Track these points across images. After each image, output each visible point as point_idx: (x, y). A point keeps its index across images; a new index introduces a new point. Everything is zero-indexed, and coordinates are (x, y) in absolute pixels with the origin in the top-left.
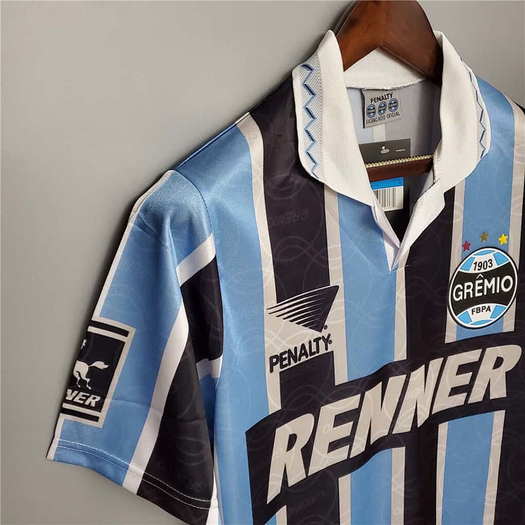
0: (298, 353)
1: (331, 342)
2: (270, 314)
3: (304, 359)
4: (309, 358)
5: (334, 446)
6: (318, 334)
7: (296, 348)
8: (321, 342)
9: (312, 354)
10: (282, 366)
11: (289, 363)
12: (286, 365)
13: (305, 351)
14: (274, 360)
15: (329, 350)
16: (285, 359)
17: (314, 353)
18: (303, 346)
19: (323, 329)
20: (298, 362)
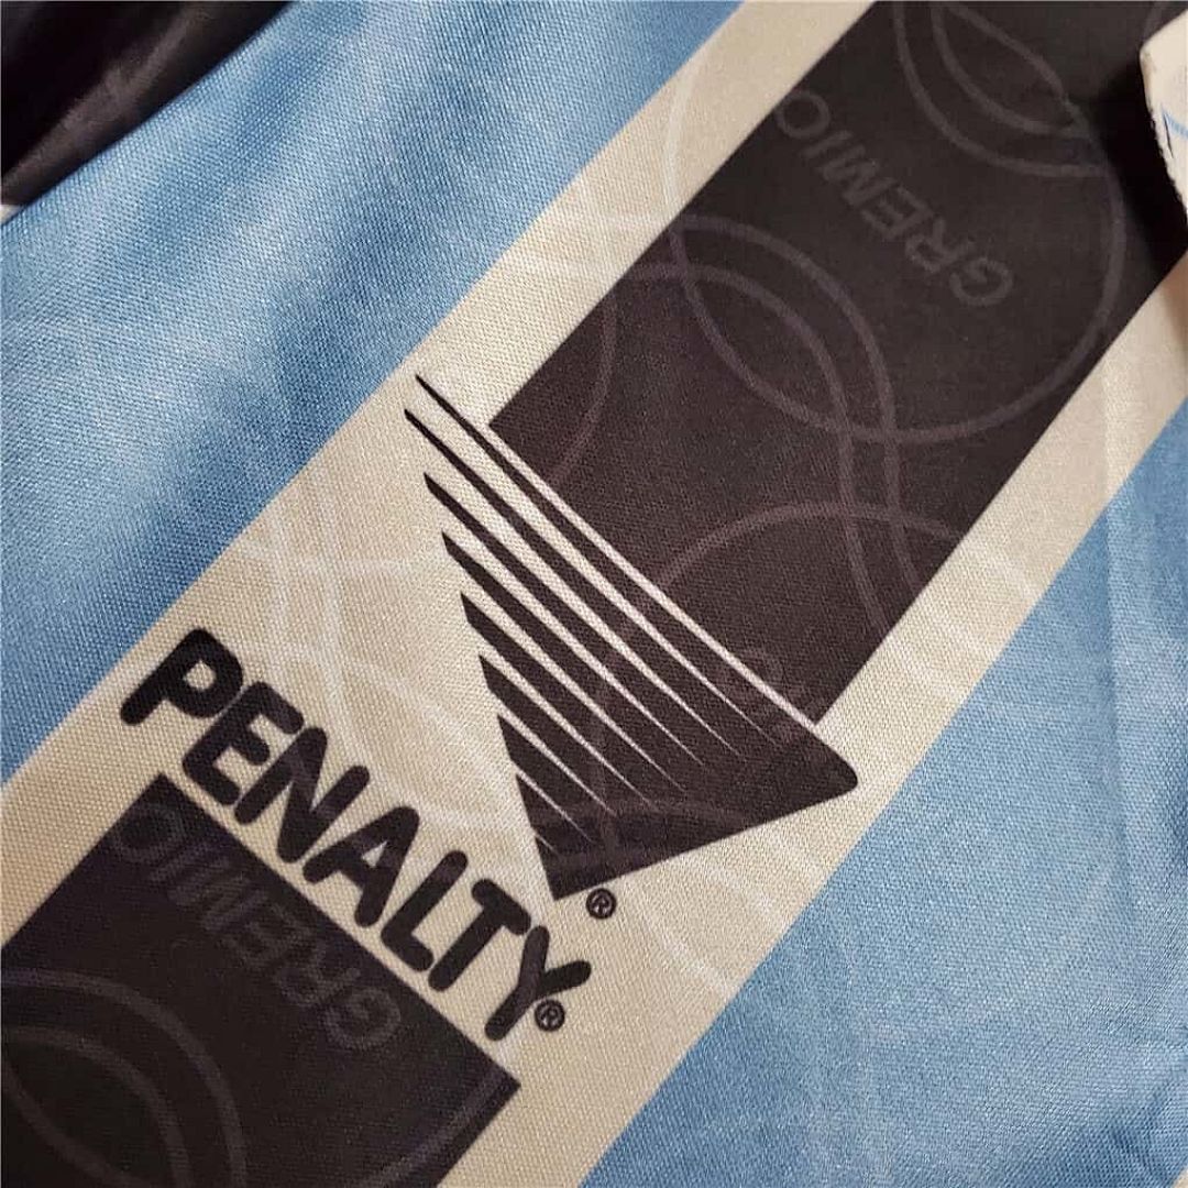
0: (343, 827)
1: (553, 1019)
2: (409, 416)
3: (337, 898)
4: (370, 938)
6: (526, 881)
7: (356, 780)
8: (503, 956)
9: (400, 936)
10: (200, 762)
11: (248, 813)
12: (223, 789)
13: (386, 875)
14: (201, 676)
15: (504, 1053)
16: (255, 750)
17: (417, 956)
18: (399, 827)
19: (582, 896)
20: (293, 873)
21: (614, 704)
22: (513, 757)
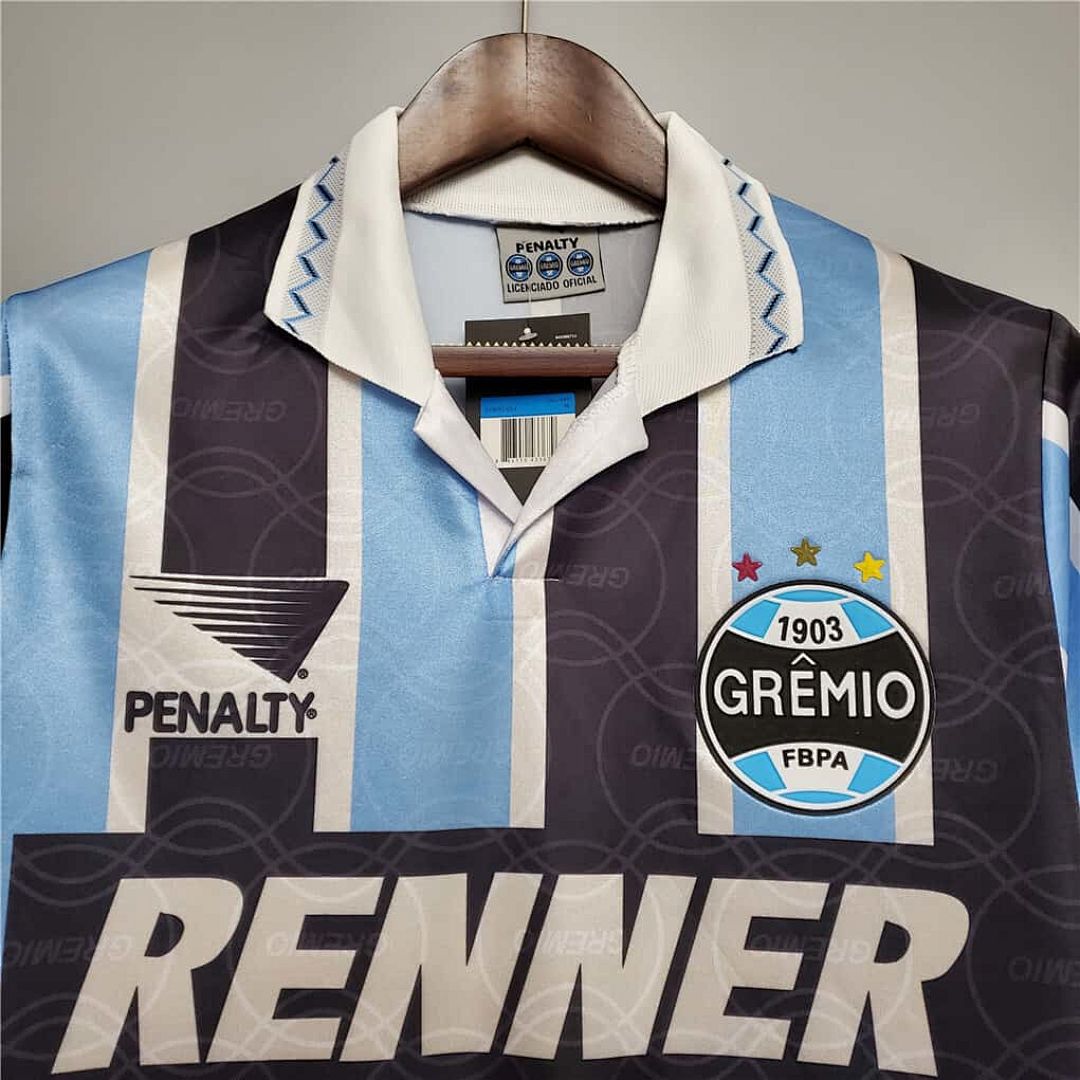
0: (212, 712)
1: (313, 714)
2: (137, 589)
3: (227, 731)
4: (245, 734)
5: (295, 1003)
6: (277, 685)
7: (205, 697)
8: (287, 709)
9: (253, 726)
10: (159, 726)
11: (183, 727)
12: (171, 728)
13: (235, 714)
14: (139, 704)
15: (307, 734)
16: (171, 711)
17: (262, 728)
18: (228, 699)
19: (296, 676)
20: (209, 734)
21: (263, 618)
22: (245, 655)
